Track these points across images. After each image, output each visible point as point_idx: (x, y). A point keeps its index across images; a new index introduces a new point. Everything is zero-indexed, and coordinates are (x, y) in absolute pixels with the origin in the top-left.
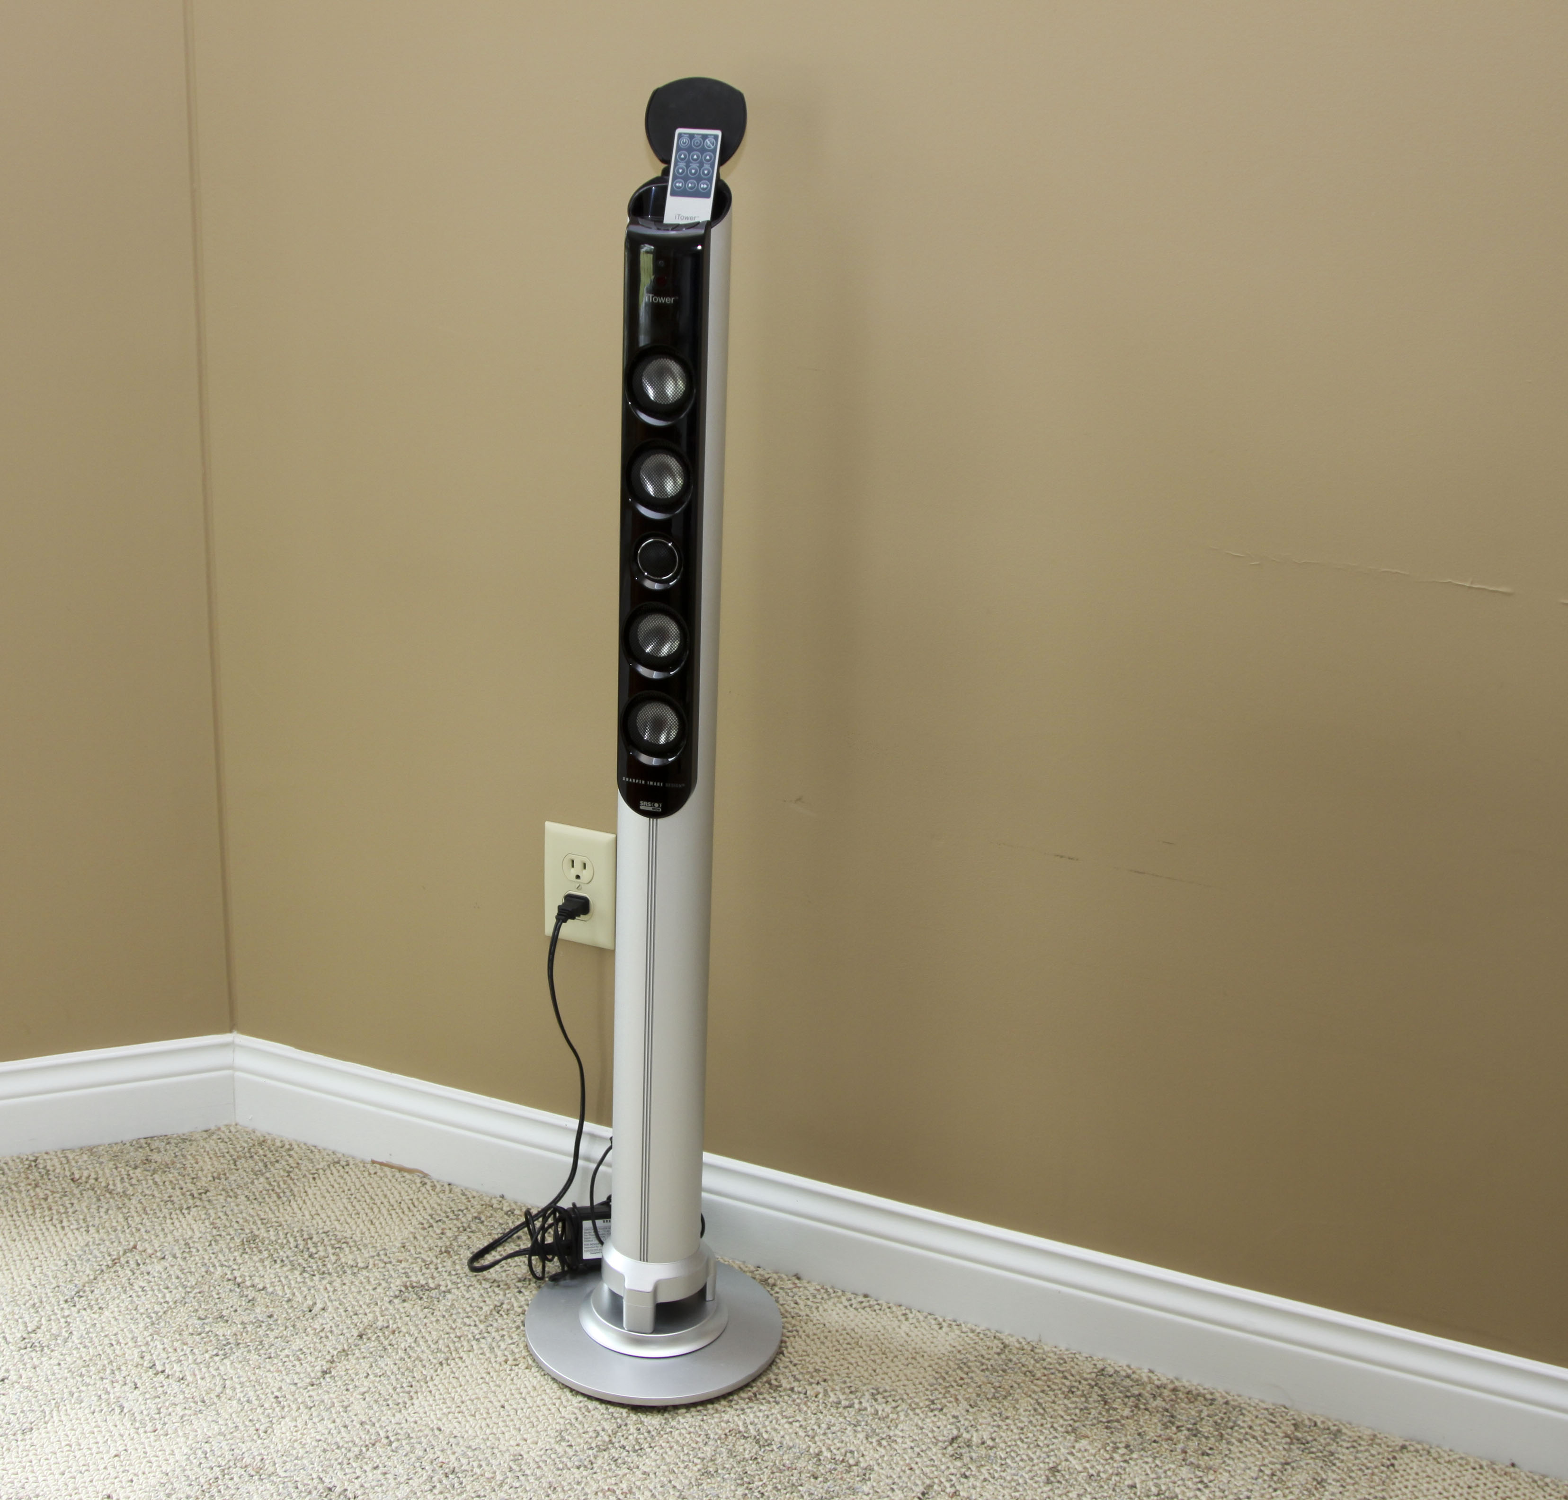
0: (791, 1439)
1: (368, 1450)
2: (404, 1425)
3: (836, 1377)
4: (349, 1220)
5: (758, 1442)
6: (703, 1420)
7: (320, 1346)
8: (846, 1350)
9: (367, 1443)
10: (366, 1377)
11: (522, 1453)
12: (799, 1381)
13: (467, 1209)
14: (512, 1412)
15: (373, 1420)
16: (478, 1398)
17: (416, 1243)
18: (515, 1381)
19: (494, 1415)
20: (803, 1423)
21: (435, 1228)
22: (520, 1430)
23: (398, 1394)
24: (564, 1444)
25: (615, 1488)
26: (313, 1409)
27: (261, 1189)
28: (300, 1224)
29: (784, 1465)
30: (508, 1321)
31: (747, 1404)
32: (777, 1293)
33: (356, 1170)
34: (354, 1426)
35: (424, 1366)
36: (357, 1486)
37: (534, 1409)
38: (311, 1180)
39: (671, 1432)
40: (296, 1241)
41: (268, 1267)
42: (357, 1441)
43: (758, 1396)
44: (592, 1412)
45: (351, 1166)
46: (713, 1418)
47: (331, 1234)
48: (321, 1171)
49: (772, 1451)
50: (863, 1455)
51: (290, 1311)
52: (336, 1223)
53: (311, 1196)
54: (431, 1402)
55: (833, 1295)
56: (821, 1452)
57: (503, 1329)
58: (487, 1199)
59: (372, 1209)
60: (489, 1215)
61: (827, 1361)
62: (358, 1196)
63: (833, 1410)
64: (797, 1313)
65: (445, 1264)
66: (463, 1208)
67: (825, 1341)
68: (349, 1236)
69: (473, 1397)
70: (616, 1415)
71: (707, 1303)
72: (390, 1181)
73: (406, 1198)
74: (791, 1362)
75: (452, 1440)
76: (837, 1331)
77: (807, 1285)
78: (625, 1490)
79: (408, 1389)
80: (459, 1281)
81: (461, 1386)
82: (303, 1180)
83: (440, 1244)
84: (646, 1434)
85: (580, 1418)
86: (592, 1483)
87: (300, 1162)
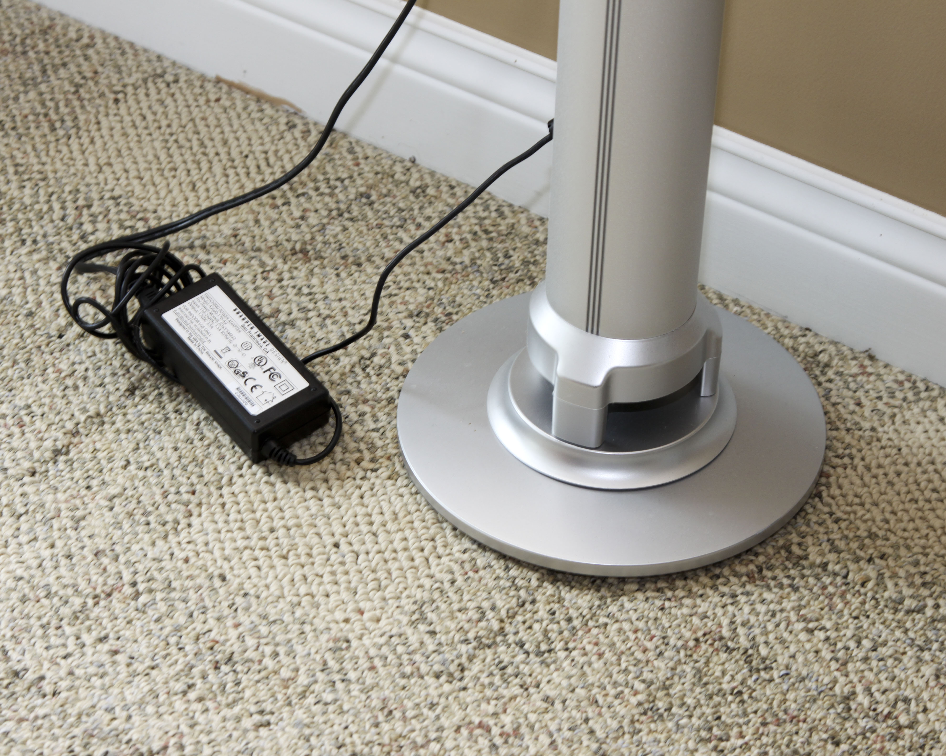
0: (806, 663)
1: (97, 604)
2: (167, 564)
3: (903, 552)
4: (158, 179)
5: (748, 661)
6: (662, 609)
7: (60, 403)
8: (929, 501)
9: (98, 591)
10: (125, 467)
11: (351, 636)
12: (839, 552)
13: (351, 177)
14: (349, 558)
15: (118, 549)
16: (299, 526)
17: (257, 231)
18: (366, 500)
19: (318, 560)
20: (833, 634)
21: (293, 208)
22: (356, 593)
23: (169, 505)
24: (422, 627)
25: (491, 722)
26: (23, 518)
27: (26, 112)
28: (76, 180)
29: (786, 711)
30: (378, 387)
31: (743, 585)
32: (830, 381)
33: (188, 92)
34: (84, 558)
35: (222, 458)
36: (63, 673)
37: (387, 555)
38: (111, 103)
39: (606, 625)
40: (63, 208)
41: (8, 252)
42: (82, 585)
43: (765, 572)
44: (481, 573)
45: (182, 84)
46: (682, 605)
47: (123, 201)
48: (130, 90)
49: (771, 680)
50: (925, 710)
51: (27, 333)
52: (136, 182)
53: (105, 131)
54: (221, 525)
55: (923, 395)
56: (854, 693)
57: (365, 401)
58: (387, 163)
59: (199, 163)
60: (384, 191)
61: (892, 519)
62: (181, 138)
63: (888, 615)
64: (856, 424)
65: (295, 273)
66: (344, 176)
67: (896, 480)
68: (151, 208)
69: (291, 523)
70: (519, 582)
71: (702, 400)
72: (239, 116)
73: (257, 149)
74: (831, 514)
75: (239, 600)
76: (919, 464)
77: (882, 371)
78: (508, 729)
79: (186, 497)
80: (311, 306)
81: (275, 499)
82: (98, 101)
83: (295, 237)
84: (563, 623)
85: (460, 581)
86: (455, 707)
87: (100, 69)
